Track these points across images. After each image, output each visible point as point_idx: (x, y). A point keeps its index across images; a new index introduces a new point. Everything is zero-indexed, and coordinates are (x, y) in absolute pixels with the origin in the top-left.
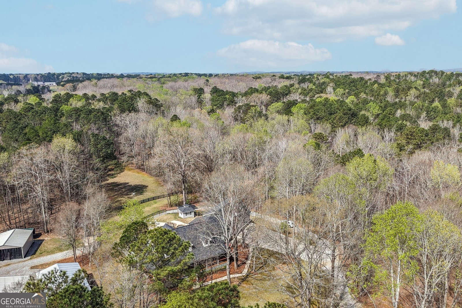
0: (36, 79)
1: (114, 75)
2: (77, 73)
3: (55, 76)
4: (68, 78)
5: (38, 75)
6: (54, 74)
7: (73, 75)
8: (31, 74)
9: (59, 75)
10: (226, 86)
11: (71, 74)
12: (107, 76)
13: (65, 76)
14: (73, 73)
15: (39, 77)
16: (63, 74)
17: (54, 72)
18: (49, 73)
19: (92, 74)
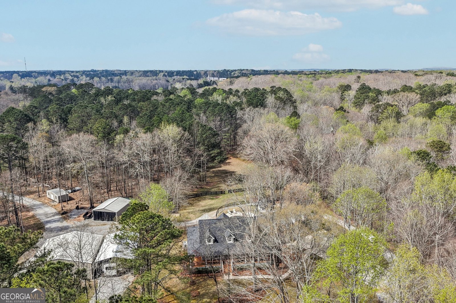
0: (213, 75)
1: (279, 72)
2: (247, 70)
3: (229, 72)
4: (238, 74)
5: (215, 71)
6: (228, 71)
7: (243, 72)
8: (210, 71)
9: (232, 71)
10: (370, 81)
11: (241, 70)
12: (272, 73)
13: (237, 72)
14: (243, 70)
15: (215, 74)
16: (235, 71)
17: (228, 69)
18: (225, 70)
19: (260, 71)
